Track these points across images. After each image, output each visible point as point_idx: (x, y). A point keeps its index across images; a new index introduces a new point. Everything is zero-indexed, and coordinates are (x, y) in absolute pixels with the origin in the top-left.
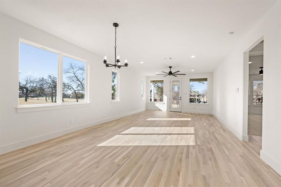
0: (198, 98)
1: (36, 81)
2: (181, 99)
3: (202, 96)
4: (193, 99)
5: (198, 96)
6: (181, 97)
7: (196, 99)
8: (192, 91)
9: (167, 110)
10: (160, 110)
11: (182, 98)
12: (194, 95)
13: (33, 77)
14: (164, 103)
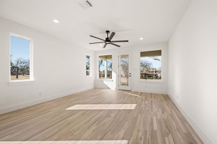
0: (155, 74)
1: (25, 62)
2: (130, 76)
3: (159, 72)
4: (151, 74)
5: (156, 72)
6: (130, 74)
7: (153, 74)
8: (151, 68)
9: (116, 88)
10: (108, 88)
11: (132, 75)
12: (152, 71)
13: (23, 59)
14: (113, 81)
